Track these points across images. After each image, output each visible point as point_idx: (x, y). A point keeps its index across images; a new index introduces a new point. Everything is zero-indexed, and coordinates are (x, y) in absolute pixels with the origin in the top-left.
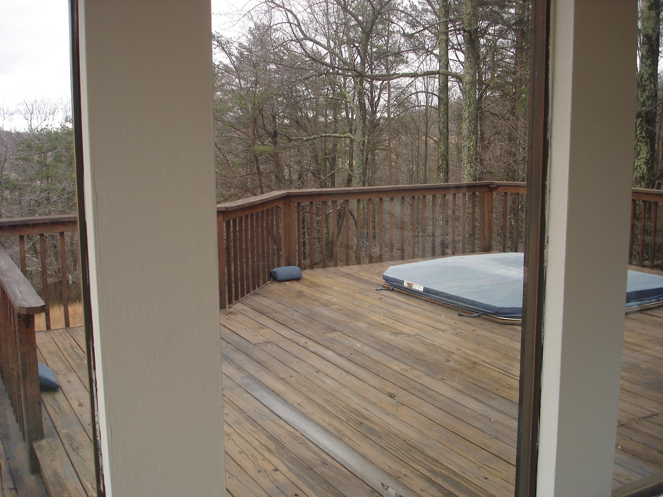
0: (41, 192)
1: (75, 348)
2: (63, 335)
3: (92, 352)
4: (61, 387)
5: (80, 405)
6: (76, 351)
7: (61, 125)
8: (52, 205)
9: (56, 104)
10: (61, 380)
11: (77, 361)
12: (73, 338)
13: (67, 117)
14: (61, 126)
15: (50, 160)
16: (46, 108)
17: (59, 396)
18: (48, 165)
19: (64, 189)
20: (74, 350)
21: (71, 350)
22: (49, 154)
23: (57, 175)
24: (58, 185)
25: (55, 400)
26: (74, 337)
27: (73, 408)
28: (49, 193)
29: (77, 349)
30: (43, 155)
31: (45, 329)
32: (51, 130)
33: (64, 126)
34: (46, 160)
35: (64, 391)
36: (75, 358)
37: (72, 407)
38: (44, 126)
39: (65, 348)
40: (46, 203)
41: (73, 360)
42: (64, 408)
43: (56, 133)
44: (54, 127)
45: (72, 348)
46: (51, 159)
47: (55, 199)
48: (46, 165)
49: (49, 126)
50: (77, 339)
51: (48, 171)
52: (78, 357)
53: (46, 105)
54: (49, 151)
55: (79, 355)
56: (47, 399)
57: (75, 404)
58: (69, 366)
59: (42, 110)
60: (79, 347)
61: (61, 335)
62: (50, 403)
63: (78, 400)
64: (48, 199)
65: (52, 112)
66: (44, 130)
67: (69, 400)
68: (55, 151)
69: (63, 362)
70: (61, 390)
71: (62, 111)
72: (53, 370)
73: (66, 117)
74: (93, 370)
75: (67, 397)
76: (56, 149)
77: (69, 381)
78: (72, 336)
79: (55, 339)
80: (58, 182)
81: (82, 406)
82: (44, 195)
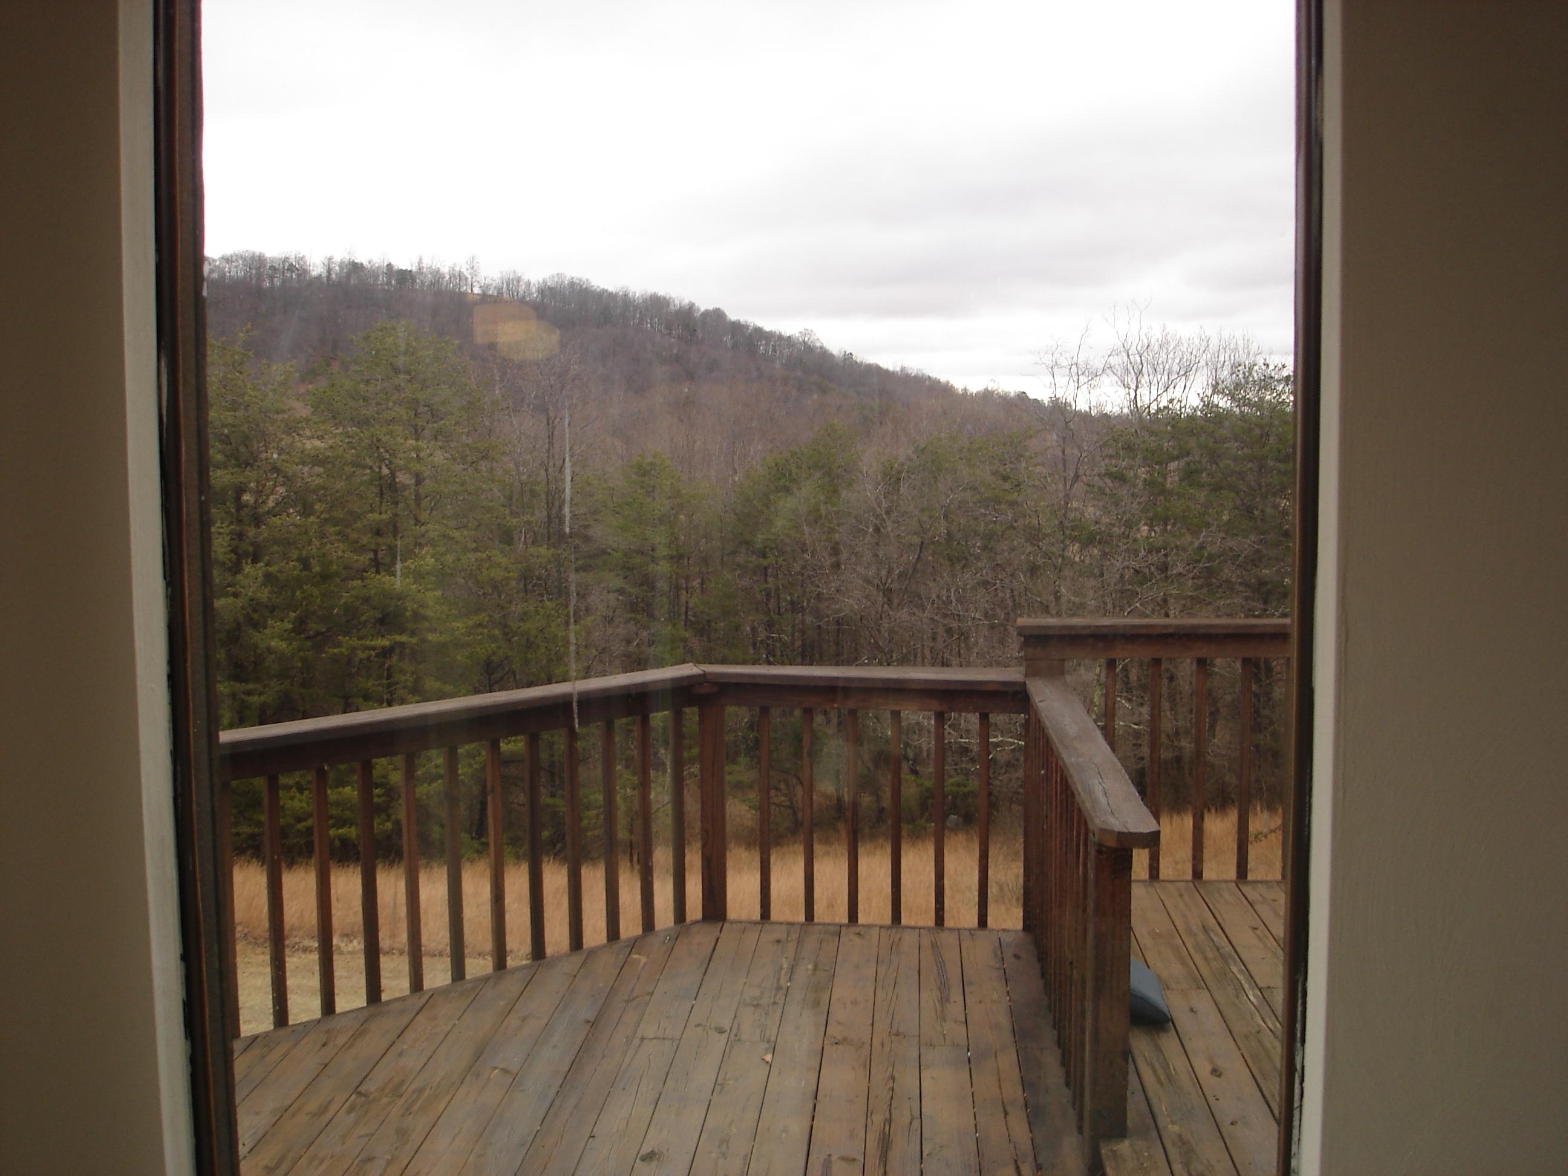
0: (1150, 552)
1: (1212, 931)
2: (1186, 897)
3: (1300, 1002)
4: (1175, 1020)
5: (1216, 1072)
6: (1212, 940)
7: (1202, 400)
8: (1172, 581)
9: (1194, 353)
10: (1175, 1004)
11: (1214, 964)
12: (1207, 905)
13: (1217, 384)
14: (1202, 404)
15: (1172, 481)
16: (1170, 361)
17: (1168, 1042)
18: (1171, 493)
19: (1202, 547)
20: (1210, 937)
21: (1201, 936)
22: (1173, 466)
23: (1187, 514)
24: (1189, 538)
25: (1159, 1050)
26: (1210, 905)
27: (1199, 1076)
28: (1166, 555)
29: (1216, 934)
30: (1157, 467)
31: (1147, 877)
32: (1179, 412)
33: (1208, 404)
34: (1165, 478)
35: (1179, 1030)
36: (1210, 955)
37: (1196, 1072)
38: (1164, 403)
39: (1190, 931)
40: (1158, 577)
41: (1206, 959)
42: (1176, 1073)
43: (1191, 418)
44: (1185, 406)
45: (1205, 929)
46: (1177, 479)
47: (1180, 570)
48: (1163, 491)
49: (1175, 402)
50: (1217, 909)
51: (1168, 504)
52: (1217, 954)
53: (1171, 355)
54: (1173, 459)
55: (1221, 950)
56: (1141, 1044)
57: (1203, 1069)
58: (1196, 971)
59: (1161, 366)
60: (1220, 930)
61: (1181, 896)
62: (1147, 1055)
63: (1210, 1059)
64: (1164, 568)
65: (1182, 373)
66: (1164, 410)
67: (1189, 1055)
68: (1186, 459)
69: (1183, 963)
70: (1172, 1027)
71: (1205, 368)
72: (1159, 977)
73: (1214, 383)
74: (1299, 1045)
75: (1187, 1047)
76: (1188, 454)
77: (1192, 1010)
78: (1207, 901)
79: (1168, 905)
80: (1189, 530)
81: (1219, 1076)
82: (1154, 558)
